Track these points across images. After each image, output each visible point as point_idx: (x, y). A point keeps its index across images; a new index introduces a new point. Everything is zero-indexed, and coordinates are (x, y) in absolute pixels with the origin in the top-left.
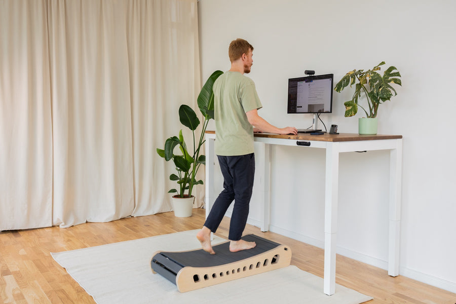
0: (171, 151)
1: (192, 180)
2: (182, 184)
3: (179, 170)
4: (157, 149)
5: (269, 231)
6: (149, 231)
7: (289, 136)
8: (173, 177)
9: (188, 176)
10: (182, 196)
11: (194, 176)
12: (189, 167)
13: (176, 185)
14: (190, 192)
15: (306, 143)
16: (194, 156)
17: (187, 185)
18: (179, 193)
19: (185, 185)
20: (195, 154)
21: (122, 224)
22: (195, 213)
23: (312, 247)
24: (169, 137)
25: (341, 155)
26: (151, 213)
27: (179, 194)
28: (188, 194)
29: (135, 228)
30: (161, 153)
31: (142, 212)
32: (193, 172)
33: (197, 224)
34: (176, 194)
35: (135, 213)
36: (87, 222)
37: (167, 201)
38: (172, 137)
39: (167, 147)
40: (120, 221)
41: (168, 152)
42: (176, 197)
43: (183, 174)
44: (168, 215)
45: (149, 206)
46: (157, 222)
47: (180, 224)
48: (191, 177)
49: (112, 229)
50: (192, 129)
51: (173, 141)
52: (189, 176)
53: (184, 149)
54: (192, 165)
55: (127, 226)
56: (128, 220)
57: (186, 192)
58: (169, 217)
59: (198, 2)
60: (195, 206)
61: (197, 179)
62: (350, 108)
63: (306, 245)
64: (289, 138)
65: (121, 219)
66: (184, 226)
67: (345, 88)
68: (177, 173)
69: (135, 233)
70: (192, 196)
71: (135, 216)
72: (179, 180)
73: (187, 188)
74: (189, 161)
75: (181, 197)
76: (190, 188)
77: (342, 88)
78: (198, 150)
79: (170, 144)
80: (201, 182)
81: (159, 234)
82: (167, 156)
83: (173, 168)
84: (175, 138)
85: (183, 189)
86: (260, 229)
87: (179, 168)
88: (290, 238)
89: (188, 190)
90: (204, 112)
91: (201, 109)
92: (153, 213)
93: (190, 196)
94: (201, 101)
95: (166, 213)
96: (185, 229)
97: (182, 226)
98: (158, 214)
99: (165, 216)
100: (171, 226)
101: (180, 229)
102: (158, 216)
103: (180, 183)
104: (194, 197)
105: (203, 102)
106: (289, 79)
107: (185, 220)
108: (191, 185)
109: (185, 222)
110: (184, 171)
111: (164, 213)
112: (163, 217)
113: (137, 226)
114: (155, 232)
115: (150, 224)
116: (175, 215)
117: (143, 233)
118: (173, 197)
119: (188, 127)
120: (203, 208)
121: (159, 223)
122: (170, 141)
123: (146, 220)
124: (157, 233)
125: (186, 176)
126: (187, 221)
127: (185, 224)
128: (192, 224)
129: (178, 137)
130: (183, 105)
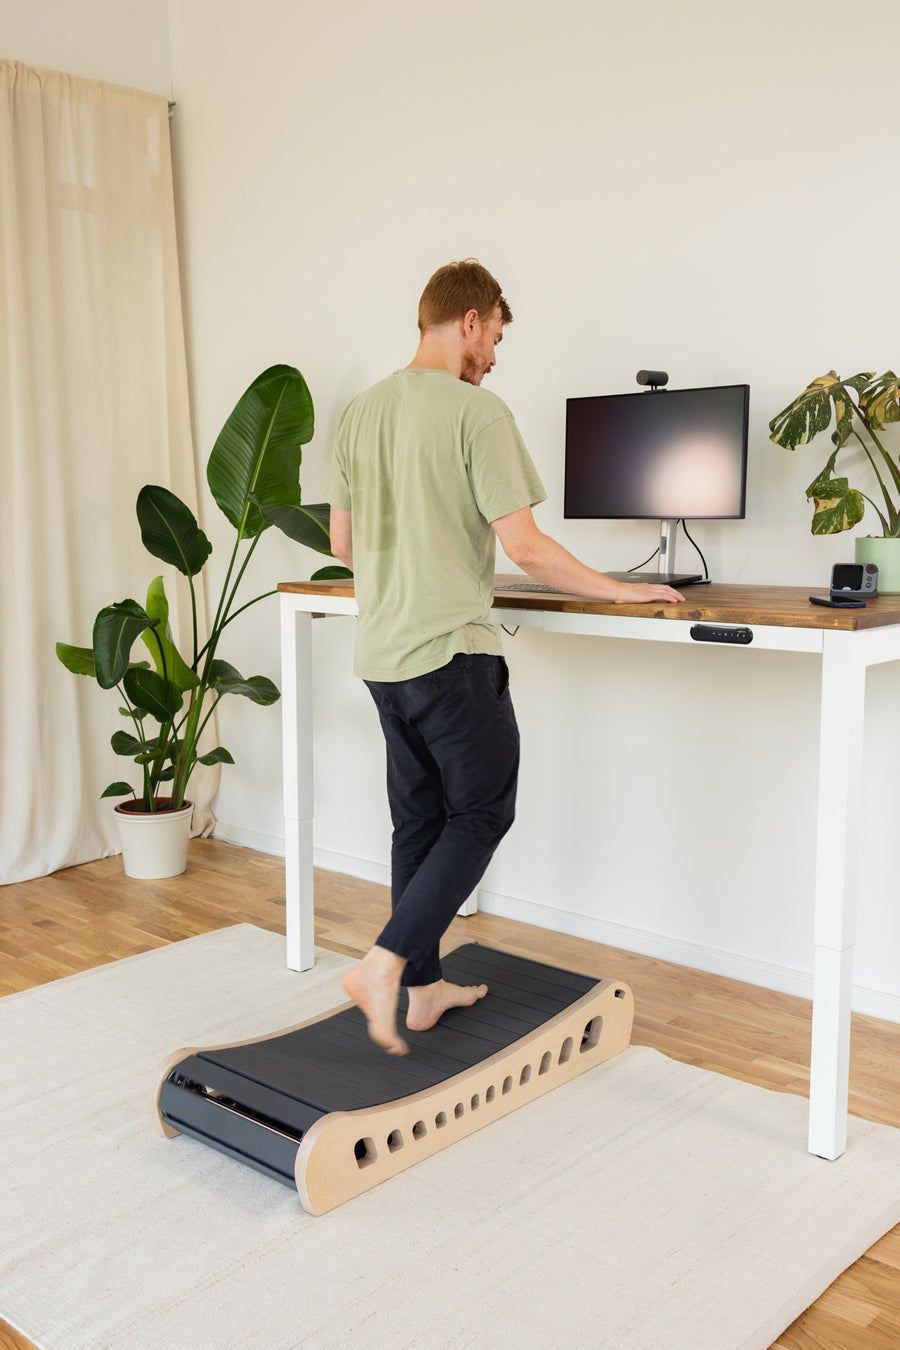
0: (118, 651)
2: (151, 765)
3: (134, 714)
4: (57, 644)
5: (480, 914)
6: (61, 947)
7: (657, 608)
8: (122, 743)
9: (170, 734)
10: (147, 806)
11: (193, 737)
12: (176, 705)
13: (130, 771)
14: (178, 790)
15: (735, 631)
17: (168, 763)
18: (139, 793)
19: (159, 765)
20: (197, 659)
22: (194, 858)
23: (654, 963)
24: (108, 603)
25: (873, 671)
26: (36, 869)
28: (169, 795)
30: (74, 658)
32: (191, 718)
33: (221, 902)
34: (127, 798)
37: (89, 820)
38: (120, 601)
39: (104, 635)
41: (108, 655)
42: (126, 808)
43: (151, 727)
44: (96, 871)
45: (31, 845)
46: (63, 905)
47: (164, 908)
48: (181, 735)
50: (185, 573)
51: (124, 619)
52: (176, 731)
53: (163, 646)
54: (186, 696)
57: (165, 789)
59: (173, 126)
61: (207, 746)
62: (834, 503)
63: (632, 957)
64: (660, 615)
66: (178, 913)
67: (818, 434)
68: (128, 726)
69: (14, 959)
70: (186, 805)
72: (139, 753)
73: (167, 776)
74: (176, 681)
75: (144, 810)
76: (180, 775)
77: (805, 436)
78: (212, 644)
79: (114, 624)
80: (221, 756)
81: (105, 960)
82: (106, 672)
83: (111, 708)
84: (129, 605)
85: (151, 782)
87: (133, 707)
89: (171, 783)
90: (231, 512)
91: (222, 501)
92: (46, 870)
93: (180, 804)
94: (219, 471)
95: (91, 865)
96: (189, 926)
97: (174, 916)
98: (63, 873)
99: (92, 880)
100: (134, 918)
101: (172, 929)
102: (63, 879)
103: (144, 761)
104: (192, 807)
105: (227, 475)
106: (568, 400)
107: (172, 889)
108: (182, 764)
109: (174, 899)
110: (159, 719)
111: (82, 868)
112: (85, 881)
113: (8, 929)
114: (87, 950)
115: (49, 915)
116: (126, 868)
117: (47, 959)
118: (116, 810)
119: (173, 566)
120: (210, 837)
121: (84, 908)
122: (112, 616)
123: (28, 899)
124: (96, 954)
125: (164, 732)
126: (180, 891)
127: (177, 905)
128: (204, 905)
129: (142, 602)
130: (147, 486)
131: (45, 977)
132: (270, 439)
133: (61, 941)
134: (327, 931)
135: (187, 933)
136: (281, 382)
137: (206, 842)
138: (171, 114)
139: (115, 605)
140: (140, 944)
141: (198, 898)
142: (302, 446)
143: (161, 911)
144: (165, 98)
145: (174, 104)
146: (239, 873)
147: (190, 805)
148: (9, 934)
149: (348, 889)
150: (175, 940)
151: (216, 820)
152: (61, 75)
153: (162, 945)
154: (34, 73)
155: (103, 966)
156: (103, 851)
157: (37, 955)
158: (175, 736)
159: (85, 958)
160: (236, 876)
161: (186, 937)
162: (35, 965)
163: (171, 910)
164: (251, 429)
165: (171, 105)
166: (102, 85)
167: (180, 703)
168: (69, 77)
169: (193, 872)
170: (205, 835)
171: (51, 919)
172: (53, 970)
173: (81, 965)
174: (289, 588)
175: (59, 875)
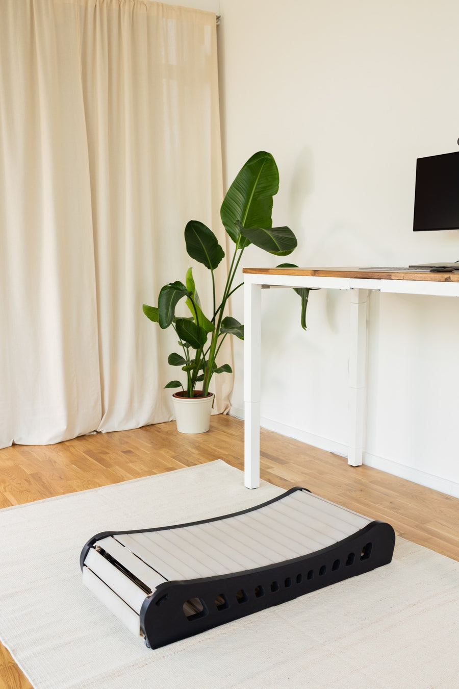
0: (170, 310)
1: (210, 365)
2: (192, 371)
3: (184, 345)
4: (143, 305)
5: (363, 466)
6: (131, 465)
8: (174, 359)
9: (202, 357)
10: (190, 394)
11: (213, 358)
12: (204, 340)
13: (180, 374)
14: (206, 386)
16: (214, 319)
17: (201, 372)
18: (185, 387)
19: (195, 373)
20: (215, 314)
21: (80, 447)
22: (215, 424)
24: (167, 283)
26: (133, 424)
27: (186, 389)
28: (201, 389)
29: (104, 456)
30: (151, 313)
31: (117, 422)
32: (212, 348)
33: (221, 448)
34: (179, 389)
35: (103, 426)
36: (14, 445)
37: (162, 403)
38: (173, 282)
39: (164, 300)
40: (76, 443)
41: (164, 311)
42: (180, 395)
43: (193, 353)
44: (164, 428)
45: (130, 412)
46: (144, 445)
47: (190, 449)
48: (207, 358)
49: (61, 458)
50: (209, 268)
51: (174, 291)
52: (204, 356)
53: (194, 305)
54: (209, 336)
55: (88, 452)
56: (90, 440)
57: (199, 386)
58: (168, 433)
59: (218, 26)
60: (215, 412)
61: (219, 363)
65: (78, 437)
66: (197, 452)
68: (181, 352)
69: (105, 468)
70: (209, 395)
71: (103, 432)
72: (185, 365)
73: (200, 379)
74: (204, 327)
75: (189, 397)
76: (206, 379)
78: (222, 307)
79: (169, 295)
80: (227, 368)
81: (150, 473)
82: (164, 321)
83: (173, 342)
84: (177, 284)
85: (192, 381)
86: (345, 460)
87: (184, 342)
88: (408, 481)
89: (202, 382)
90: (233, 234)
91: (228, 228)
92: (138, 425)
93: (206, 394)
94: (227, 211)
95: (162, 424)
96: (199, 459)
97: (193, 453)
98: (146, 427)
99: (159, 432)
100: (173, 453)
101: (190, 460)
102: (147, 431)
103: (187, 369)
104: (213, 396)
105: (232, 214)
106: (418, 160)
107: (198, 439)
108: (207, 372)
109: (197, 444)
110: (194, 347)
111: (157, 426)
112: (156, 432)
113: (108, 453)
114: (143, 467)
115: (132, 448)
116: (178, 428)
117: (120, 469)
118: (173, 396)
119: (203, 264)
120: (227, 414)
121: (150, 446)
122: (168, 290)
123: (125, 439)
124: (146, 469)
125: (198, 355)
126: (202, 441)
127: (198, 448)
128: (212, 449)
129: (184, 283)
130: (192, 221)
131: (116, 480)
132: (254, 193)
133: (132, 462)
134: (272, 468)
135: (196, 462)
136: (261, 162)
137: (226, 417)
138: (218, 23)
139: (170, 284)
140: (171, 466)
141: (210, 445)
142: (273, 196)
143: (188, 450)
144: (215, 14)
145: (220, 17)
146: (235, 433)
147: (212, 395)
148: (108, 456)
149: (291, 446)
150: (189, 466)
151: (231, 405)
152: (158, 4)
153: (181, 467)
154: (144, 4)
155: (148, 477)
156: (169, 418)
157: (117, 467)
158: (204, 358)
159: (140, 471)
160: (234, 436)
161: (196, 465)
162: (114, 473)
163: (193, 451)
164: (244, 186)
165: (218, 18)
166: (180, 8)
167: (206, 339)
168: (162, 5)
169: (213, 432)
170: (225, 413)
171: (131, 450)
172: (121, 476)
173: (137, 475)
174: (249, 271)
175: (144, 428)
